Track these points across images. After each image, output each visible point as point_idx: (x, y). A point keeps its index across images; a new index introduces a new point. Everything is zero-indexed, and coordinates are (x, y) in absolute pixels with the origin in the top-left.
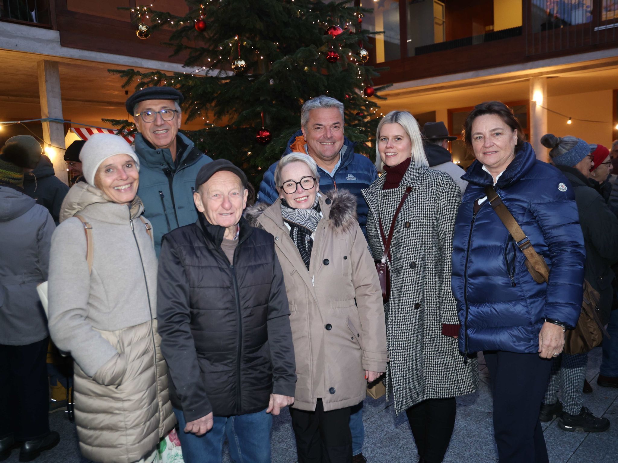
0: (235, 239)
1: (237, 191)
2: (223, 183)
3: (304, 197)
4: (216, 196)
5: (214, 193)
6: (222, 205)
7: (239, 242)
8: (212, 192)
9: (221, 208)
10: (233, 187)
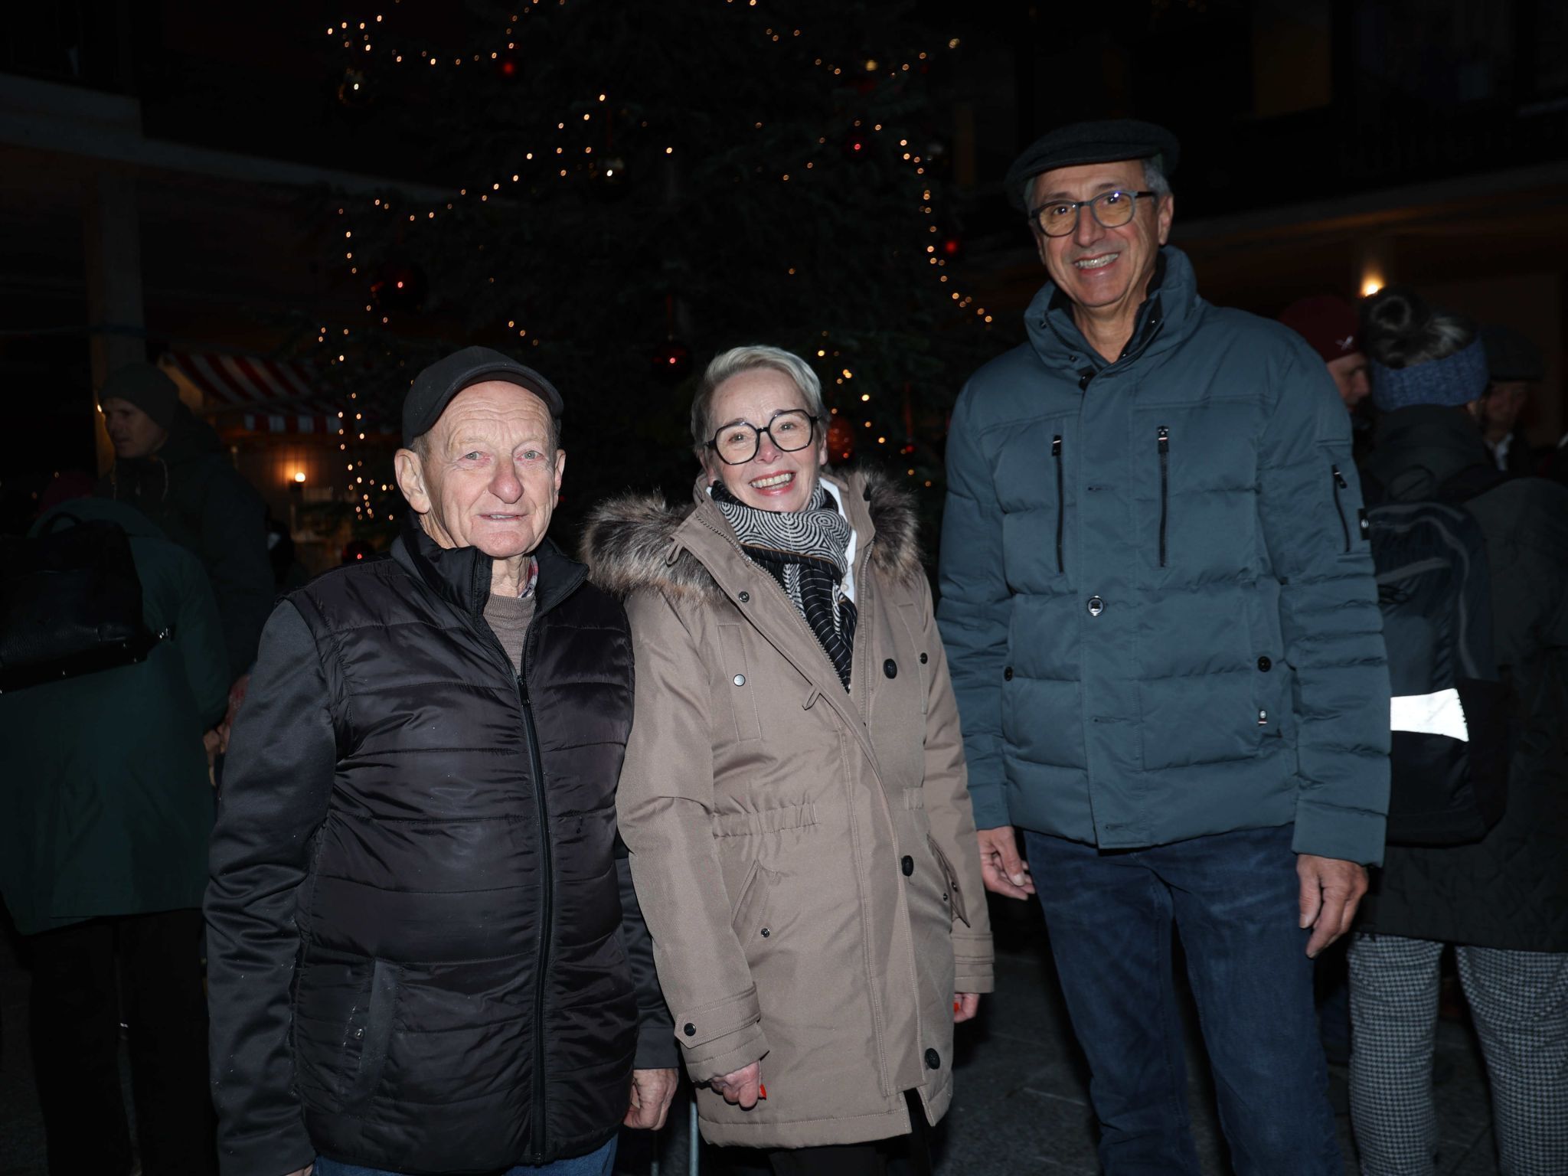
0: (525, 595)
1: (537, 447)
2: (497, 417)
3: (779, 474)
4: (472, 456)
5: (467, 449)
6: (494, 488)
7: (537, 609)
8: (461, 443)
9: (487, 494)
10: (528, 434)
